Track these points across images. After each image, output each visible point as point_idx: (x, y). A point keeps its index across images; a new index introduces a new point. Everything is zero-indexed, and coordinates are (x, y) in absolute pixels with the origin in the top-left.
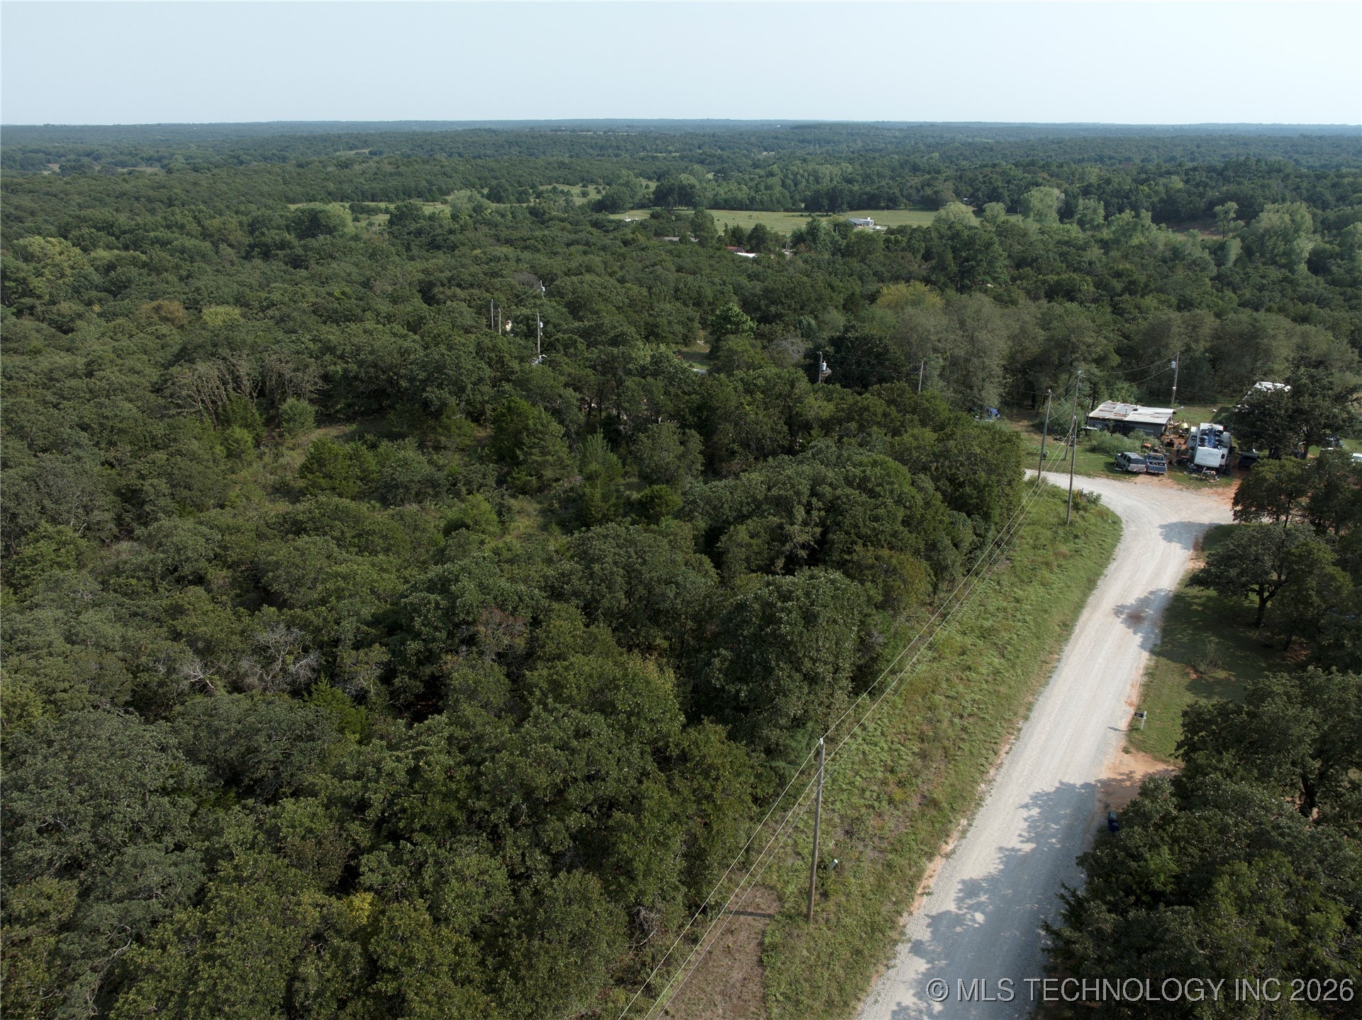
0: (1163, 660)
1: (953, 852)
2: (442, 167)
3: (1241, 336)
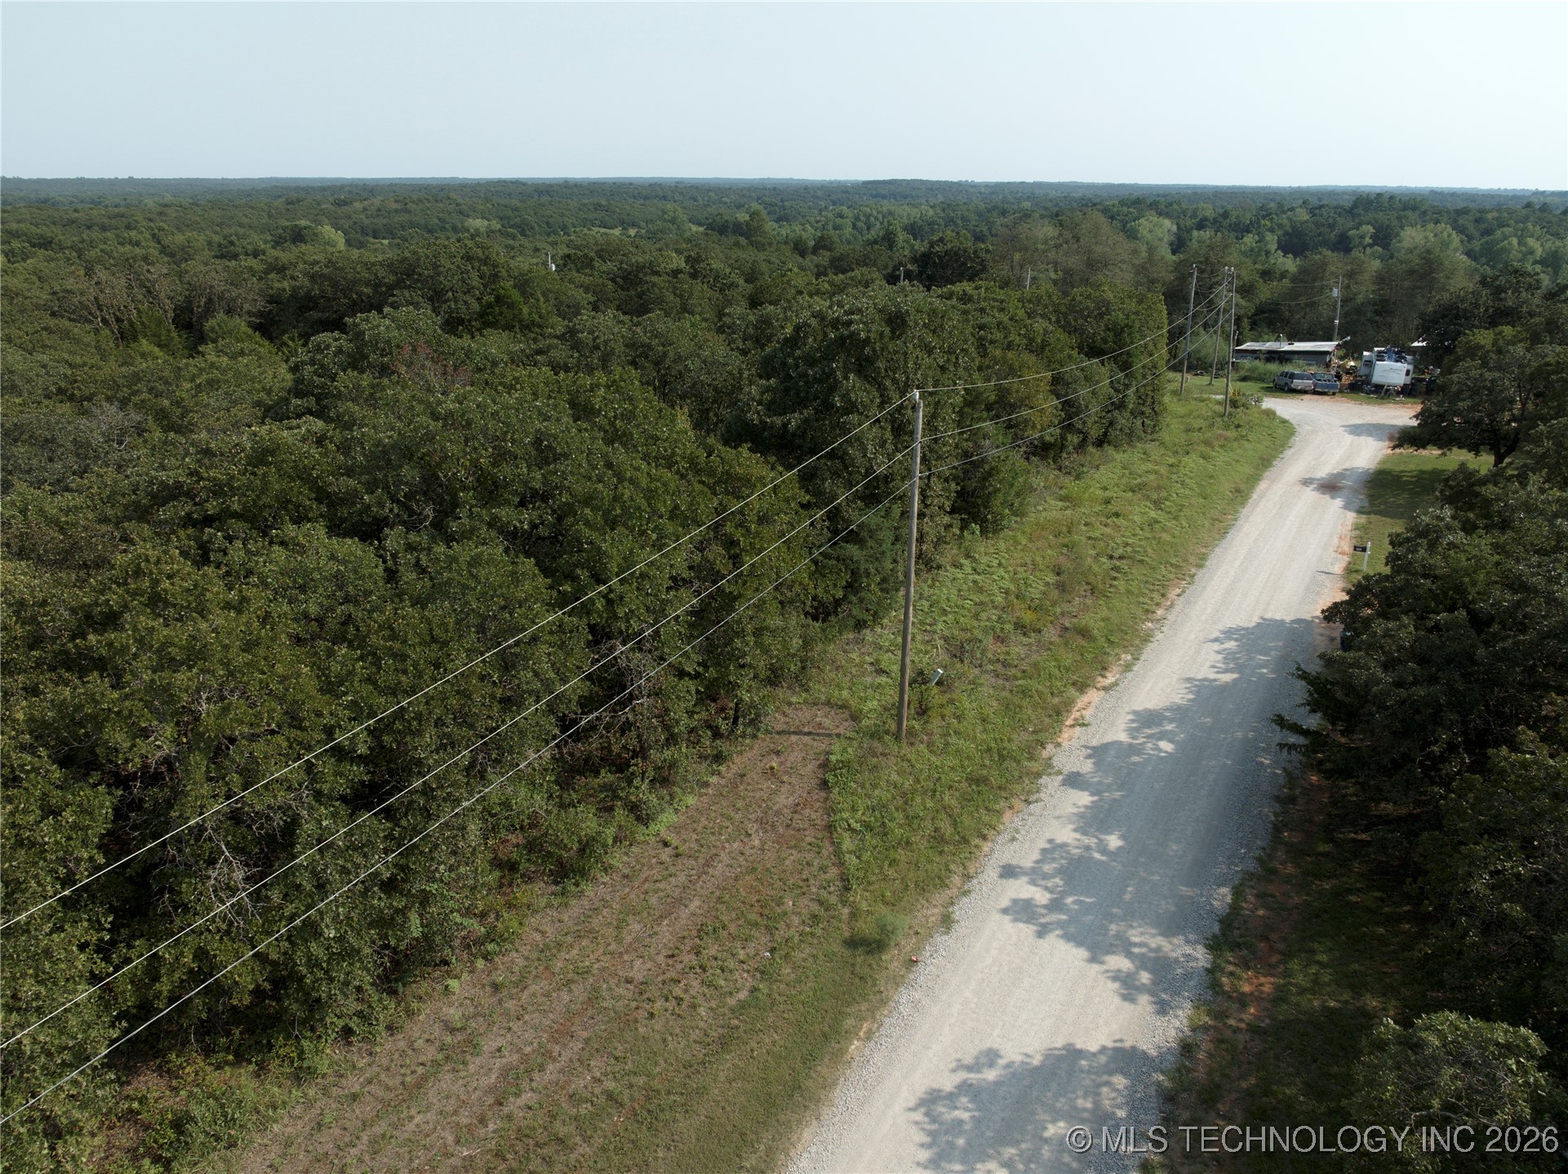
0: (1373, 517)
1: (1116, 684)
3: (1412, 272)
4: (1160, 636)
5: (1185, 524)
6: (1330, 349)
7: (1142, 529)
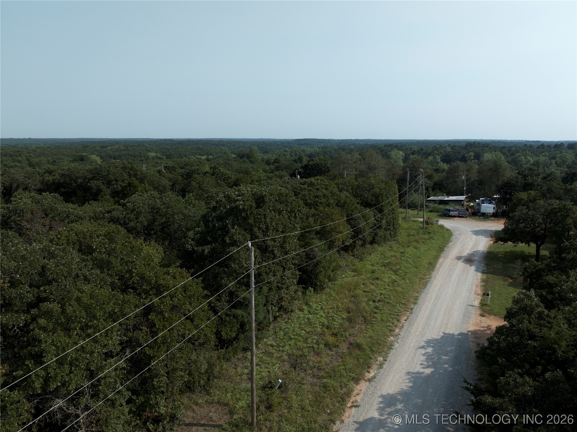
0: (490, 275)
2: (146, 148)
4: (396, 345)
5: (408, 282)
6: (463, 199)
7: (389, 285)
